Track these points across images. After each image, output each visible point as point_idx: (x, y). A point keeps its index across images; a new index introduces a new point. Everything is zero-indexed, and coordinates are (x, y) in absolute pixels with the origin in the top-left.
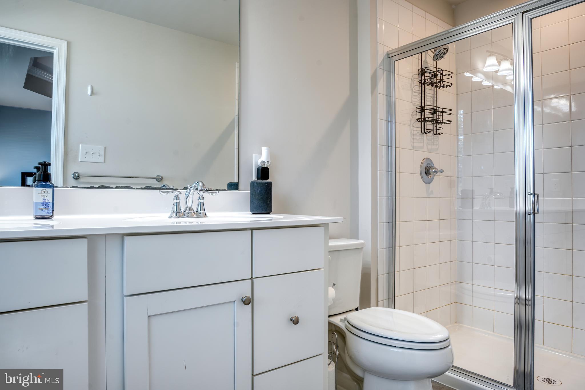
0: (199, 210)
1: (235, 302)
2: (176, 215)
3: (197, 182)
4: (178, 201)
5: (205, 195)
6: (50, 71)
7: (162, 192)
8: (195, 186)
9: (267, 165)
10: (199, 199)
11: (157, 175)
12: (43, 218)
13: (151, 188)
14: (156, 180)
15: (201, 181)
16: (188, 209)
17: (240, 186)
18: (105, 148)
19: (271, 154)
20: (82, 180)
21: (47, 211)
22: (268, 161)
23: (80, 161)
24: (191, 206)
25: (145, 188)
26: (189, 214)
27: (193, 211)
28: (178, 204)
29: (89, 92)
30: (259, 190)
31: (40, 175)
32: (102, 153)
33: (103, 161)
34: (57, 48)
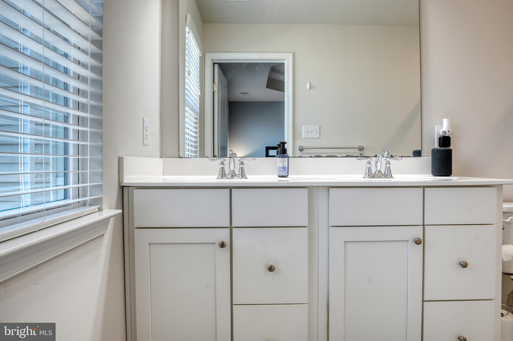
0: (386, 173)
1: (409, 241)
2: (368, 176)
3: (384, 151)
4: (370, 166)
5: (392, 161)
6: (283, 74)
7: (357, 159)
8: (382, 155)
9: (448, 134)
10: (386, 164)
11: (359, 146)
12: (283, 177)
13: (350, 156)
14: (358, 149)
15: (387, 151)
16: (377, 172)
17: (423, 153)
18: (320, 127)
19: (452, 125)
20: (305, 151)
21: (285, 172)
22: (449, 131)
23: (304, 138)
24: (379, 169)
25: (346, 157)
26: (378, 176)
27: (381, 174)
28: (370, 168)
29: (308, 87)
30: (439, 156)
31: (280, 150)
32: (318, 131)
33: (319, 137)
34: (287, 59)
